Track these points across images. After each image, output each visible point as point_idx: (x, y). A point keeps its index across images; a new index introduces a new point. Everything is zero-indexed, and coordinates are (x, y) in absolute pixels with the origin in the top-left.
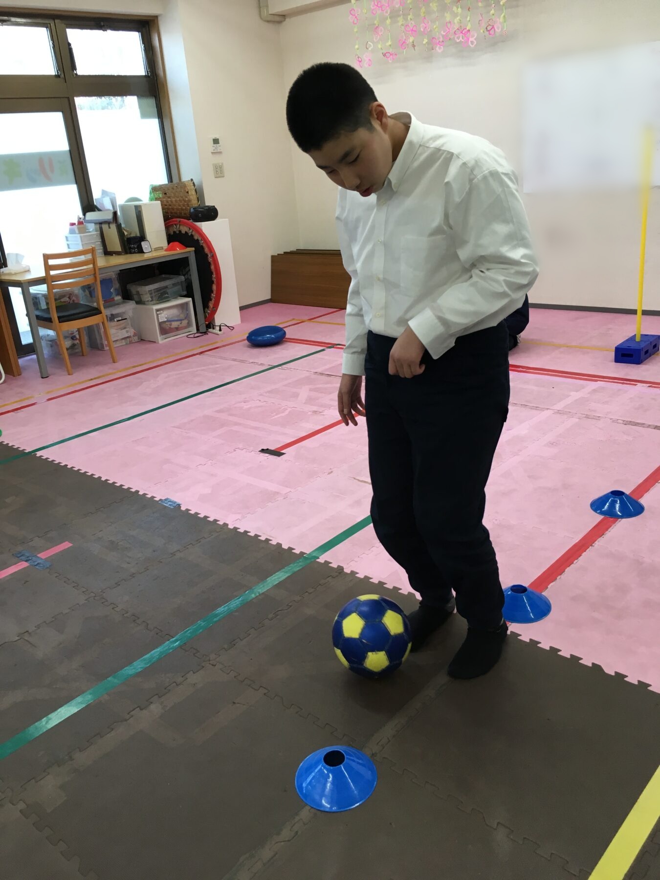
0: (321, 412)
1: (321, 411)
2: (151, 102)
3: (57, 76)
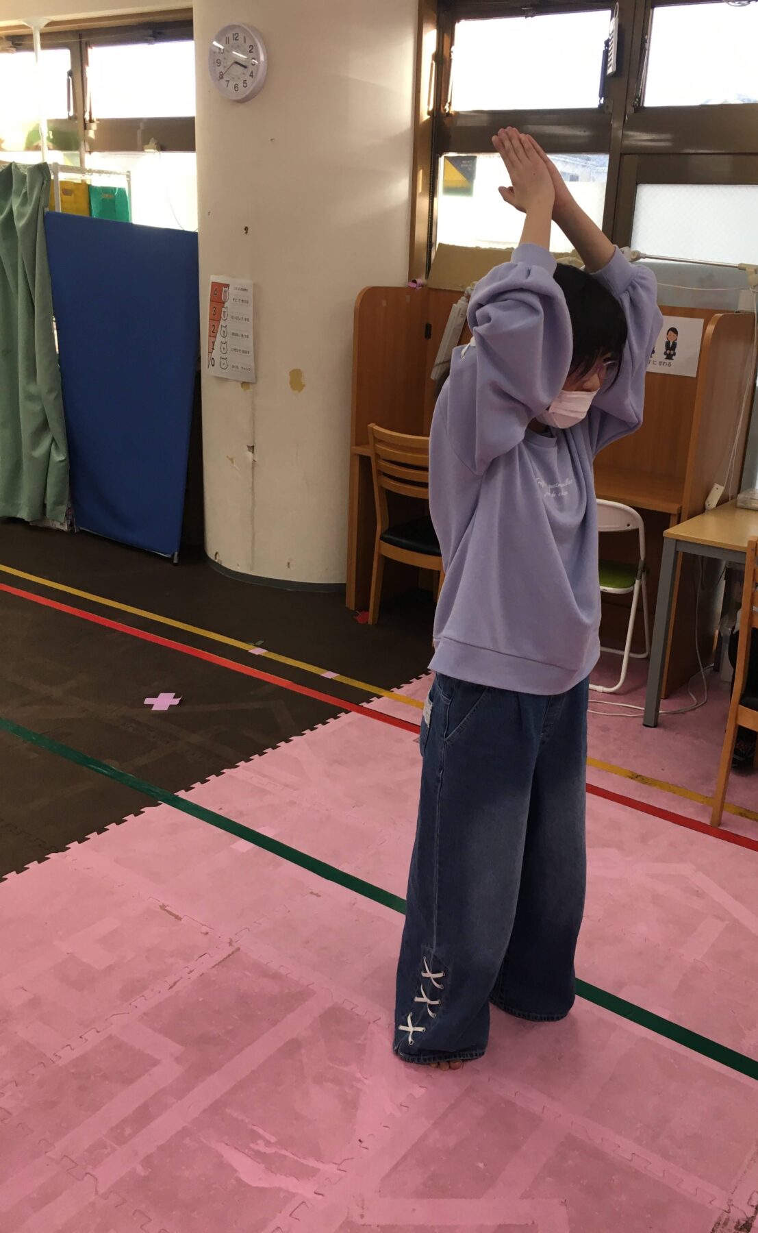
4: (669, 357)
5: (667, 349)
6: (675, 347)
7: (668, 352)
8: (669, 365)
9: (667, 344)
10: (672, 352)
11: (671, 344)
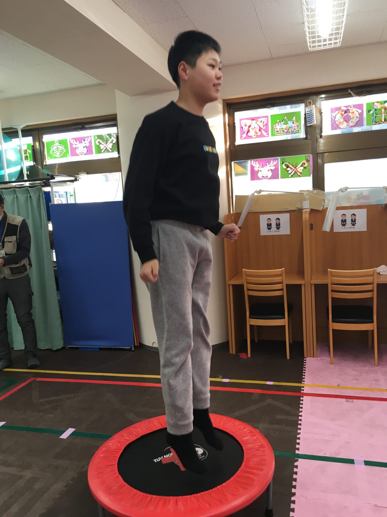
4: (354, 225)
5: (352, 222)
6: (356, 221)
7: (353, 223)
8: (354, 228)
9: (352, 220)
10: (354, 223)
11: (353, 220)
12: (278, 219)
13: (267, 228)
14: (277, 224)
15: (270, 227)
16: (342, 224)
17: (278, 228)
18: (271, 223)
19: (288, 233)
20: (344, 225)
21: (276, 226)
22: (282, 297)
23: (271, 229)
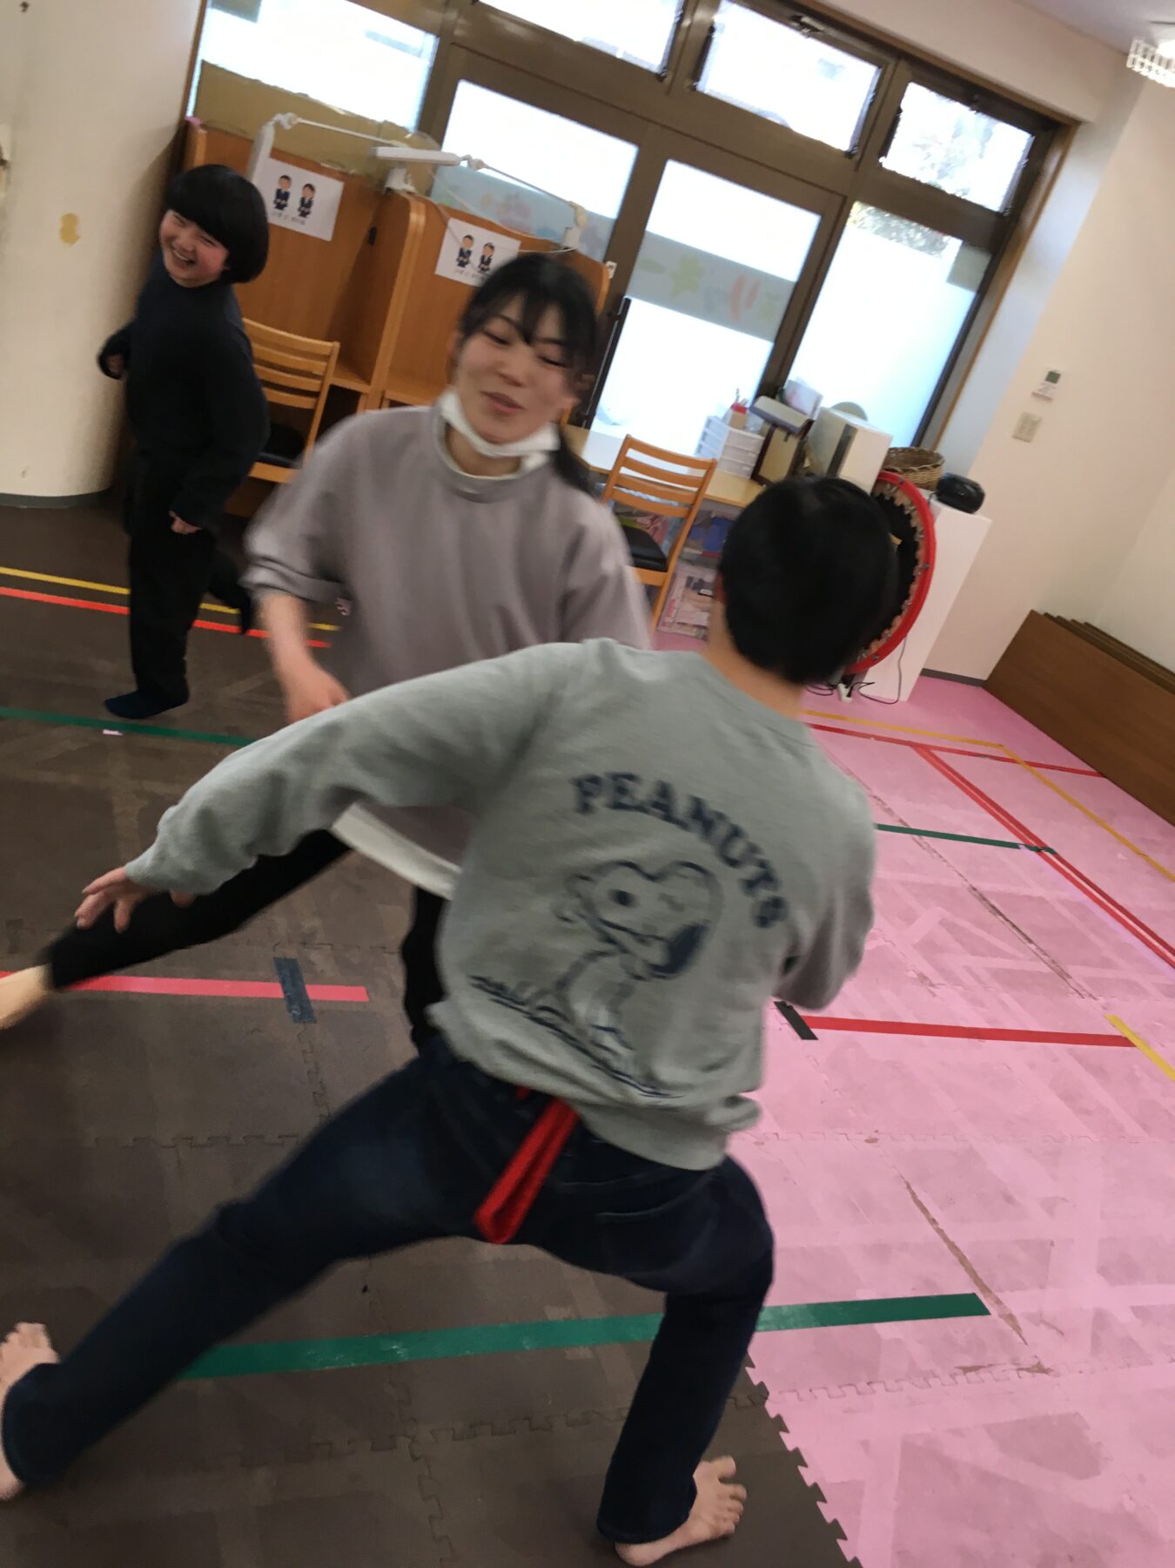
0: (932, 985)
1: (934, 982)
2: (981, 261)
3: (849, 155)
4: (483, 271)
6: (489, 263)
7: (482, 266)
10: (486, 267)
11: (486, 259)
12: (310, 187)
13: (275, 202)
14: (303, 200)
15: (283, 202)
16: (458, 260)
17: (304, 214)
18: (289, 190)
19: (327, 235)
20: (462, 264)
21: (298, 205)
22: (310, 413)
23: (286, 208)
